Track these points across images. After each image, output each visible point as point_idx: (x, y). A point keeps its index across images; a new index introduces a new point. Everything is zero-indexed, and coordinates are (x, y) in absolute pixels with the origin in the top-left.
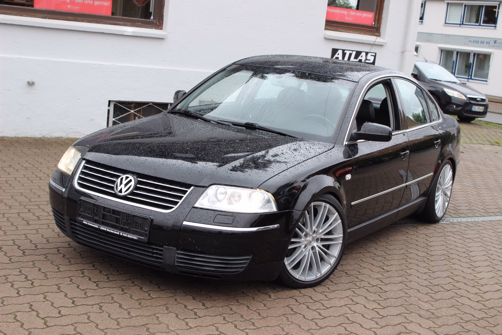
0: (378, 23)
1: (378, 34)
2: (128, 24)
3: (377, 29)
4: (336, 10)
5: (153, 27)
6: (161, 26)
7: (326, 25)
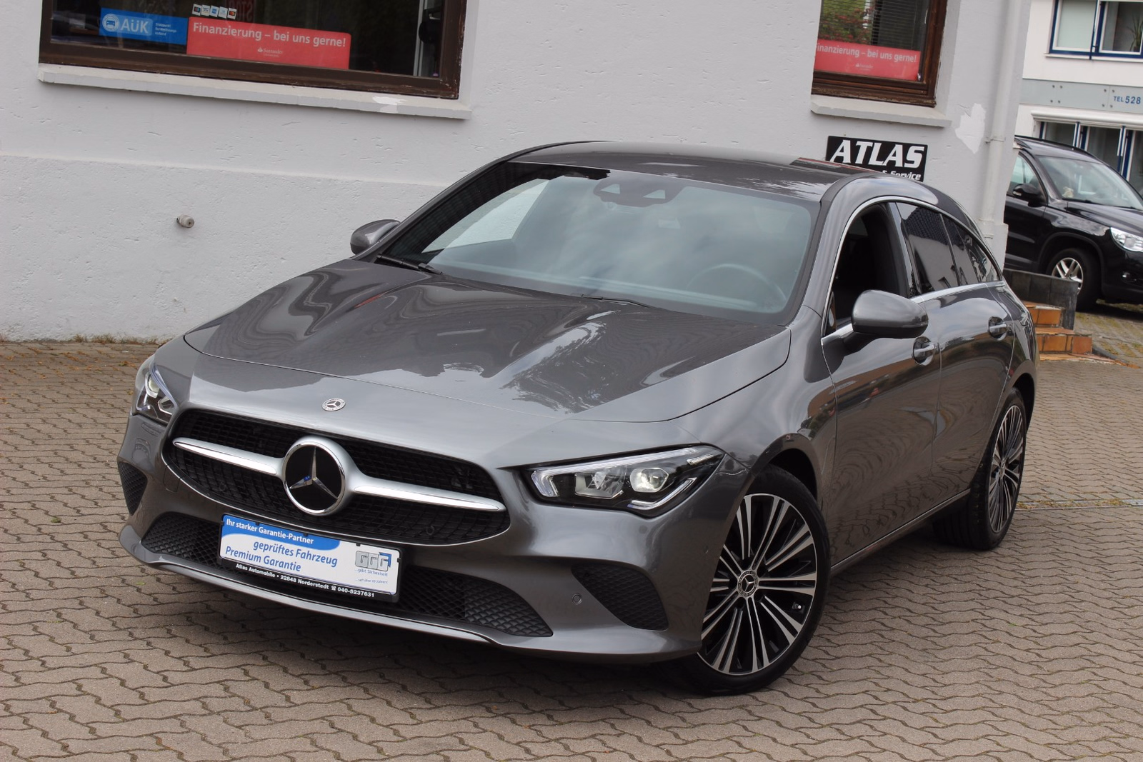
0: (928, 77)
1: (930, 101)
2: (385, 88)
3: (927, 90)
4: (835, 48)
5: (437, 93)
6: (455, 91)
7: (813, 82)
